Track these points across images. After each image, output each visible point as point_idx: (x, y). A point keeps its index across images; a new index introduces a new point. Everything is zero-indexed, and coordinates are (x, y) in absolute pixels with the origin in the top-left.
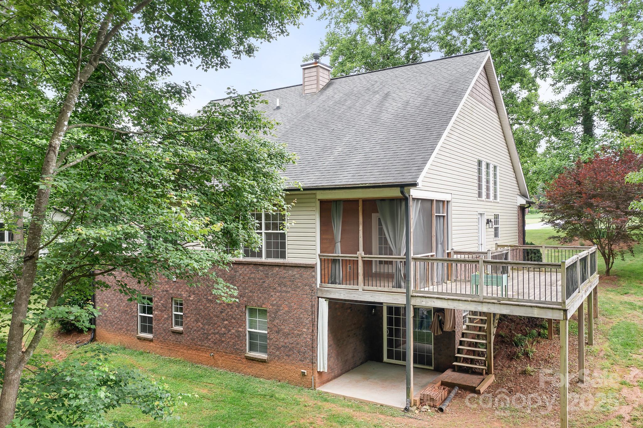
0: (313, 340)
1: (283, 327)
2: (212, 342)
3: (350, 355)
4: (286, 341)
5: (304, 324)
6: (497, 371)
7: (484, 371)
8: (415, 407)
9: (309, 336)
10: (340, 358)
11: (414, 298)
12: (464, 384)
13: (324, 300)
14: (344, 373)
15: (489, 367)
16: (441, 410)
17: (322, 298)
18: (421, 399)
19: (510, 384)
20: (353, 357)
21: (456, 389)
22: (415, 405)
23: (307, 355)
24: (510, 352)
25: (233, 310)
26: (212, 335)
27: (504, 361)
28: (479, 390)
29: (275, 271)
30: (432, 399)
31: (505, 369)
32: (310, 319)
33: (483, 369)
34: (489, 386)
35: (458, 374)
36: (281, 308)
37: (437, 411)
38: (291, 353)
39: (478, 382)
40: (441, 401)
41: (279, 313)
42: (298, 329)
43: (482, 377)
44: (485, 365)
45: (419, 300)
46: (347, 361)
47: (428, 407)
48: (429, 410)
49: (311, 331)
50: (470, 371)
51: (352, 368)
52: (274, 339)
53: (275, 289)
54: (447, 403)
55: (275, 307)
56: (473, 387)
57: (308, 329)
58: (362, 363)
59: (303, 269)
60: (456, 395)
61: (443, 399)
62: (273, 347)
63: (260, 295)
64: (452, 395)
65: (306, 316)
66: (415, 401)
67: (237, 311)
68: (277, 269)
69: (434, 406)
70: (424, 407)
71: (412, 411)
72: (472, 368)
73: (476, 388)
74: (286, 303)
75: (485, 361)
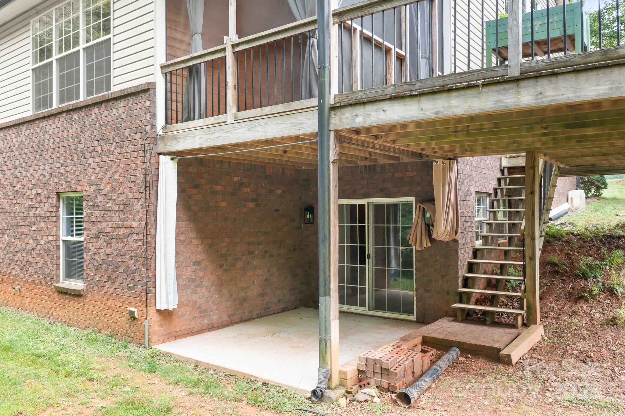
0: (146, 243)
1: (104, 224)
2: (19, 266)
3: (254, 291)
4: (108, 251)
5: (134, 213)
6: (548, 322)
7: (520, 318)
8: (342, 391)
9: (141, 236)
10: (225, 291)
11: (339, 113)
12: (473, 342)
13: (168, 157)
14: (237, 323)
15: (531, 310)
16: (405, 398)
17: (165, 154)
18: (360, 371)
19: (582, 345)
20: (263, 295)
21: (454, 353)
22: (341, 384)
23: (138, 277)
24: (573, 288)
25: (42, 204)
26: (19, 254)
27: (561, 303)
28: (509, 356)
29: (93, 117)
30: (385, 371)
31: (564, 317)
32: (143, 200)
33: (517, 315)
34: (533, 349)
35: (462, 325)
36: (102, 187)
37: (394, 401)
38: (115, 274)
39: (507, 339)
40: (410, 378)
41: (99, 198)
42: (125, 224)
43: (515, 331)
44: (522, 308)
45: (348, 113)
46: (243, 301)
47: (372, 391)
48: (376, 399)
49: (143, 224)
50: (489, 320)
51: (260, 316)
52: (92, 249)
53: (94, 151)
54: (424, 383)
55: (93, 188)
56: (492, 348)
57: (139, 222)
58: (284, 310)
59: (131, 100)
60: (453, 365)
61: (418, 371)
62: (91, 266)
63: (74, 168)
64: (442, 364)
65: (137, 195)
66: (343, 376)
67: (47, 204)
68: (96, 110)
69: (390, 389)
70: (366, 390)
71: (330, 398)
72: (492, 313)
73: (499, 350)
74: (109, 175)
75: (521, 299)
